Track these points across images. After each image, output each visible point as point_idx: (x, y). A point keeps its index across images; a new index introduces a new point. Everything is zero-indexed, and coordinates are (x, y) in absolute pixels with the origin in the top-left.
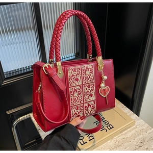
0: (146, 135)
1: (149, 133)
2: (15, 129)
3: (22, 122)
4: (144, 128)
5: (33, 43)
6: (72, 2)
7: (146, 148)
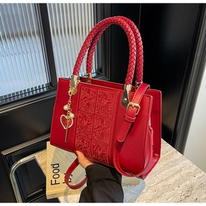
0: (194, 180)
1: (199, 178)
2: (13, 176)
3: (24, 165)
4: (192, 171)
5: (37, 54)
6: (92, 3)
7: (195, 198)
